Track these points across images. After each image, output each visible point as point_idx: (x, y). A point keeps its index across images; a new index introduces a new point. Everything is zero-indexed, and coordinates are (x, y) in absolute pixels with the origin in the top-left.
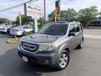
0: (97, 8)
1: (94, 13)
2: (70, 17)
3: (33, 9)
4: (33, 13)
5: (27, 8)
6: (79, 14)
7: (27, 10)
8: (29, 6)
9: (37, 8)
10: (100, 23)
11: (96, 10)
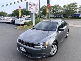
0: (76, 4)
1: (74, 8)
2: (56, 11)
3: (32, 6)
4: (32, 8)
5: (28, 5)
6: (63, 9)
7: (28, 7)
8: (29, 4)
9: (34, 5)
10: (79, 16)
11: (76, 5)
